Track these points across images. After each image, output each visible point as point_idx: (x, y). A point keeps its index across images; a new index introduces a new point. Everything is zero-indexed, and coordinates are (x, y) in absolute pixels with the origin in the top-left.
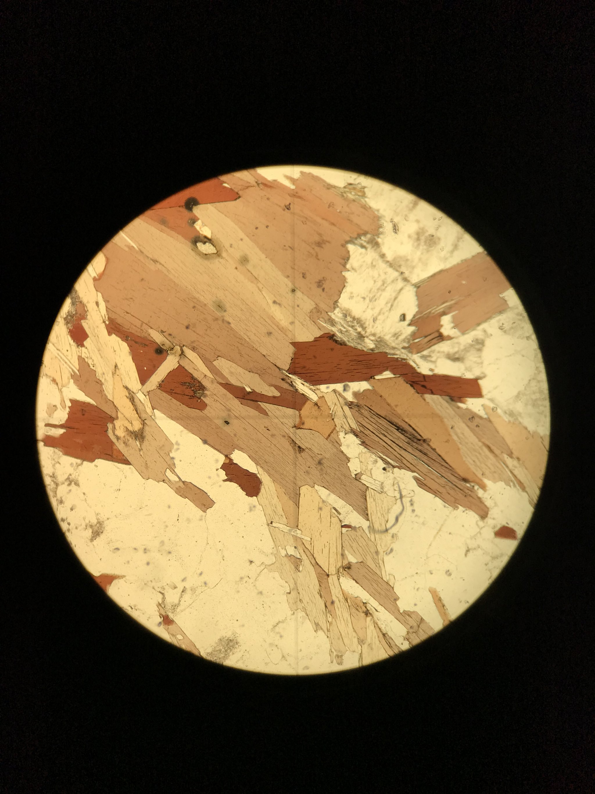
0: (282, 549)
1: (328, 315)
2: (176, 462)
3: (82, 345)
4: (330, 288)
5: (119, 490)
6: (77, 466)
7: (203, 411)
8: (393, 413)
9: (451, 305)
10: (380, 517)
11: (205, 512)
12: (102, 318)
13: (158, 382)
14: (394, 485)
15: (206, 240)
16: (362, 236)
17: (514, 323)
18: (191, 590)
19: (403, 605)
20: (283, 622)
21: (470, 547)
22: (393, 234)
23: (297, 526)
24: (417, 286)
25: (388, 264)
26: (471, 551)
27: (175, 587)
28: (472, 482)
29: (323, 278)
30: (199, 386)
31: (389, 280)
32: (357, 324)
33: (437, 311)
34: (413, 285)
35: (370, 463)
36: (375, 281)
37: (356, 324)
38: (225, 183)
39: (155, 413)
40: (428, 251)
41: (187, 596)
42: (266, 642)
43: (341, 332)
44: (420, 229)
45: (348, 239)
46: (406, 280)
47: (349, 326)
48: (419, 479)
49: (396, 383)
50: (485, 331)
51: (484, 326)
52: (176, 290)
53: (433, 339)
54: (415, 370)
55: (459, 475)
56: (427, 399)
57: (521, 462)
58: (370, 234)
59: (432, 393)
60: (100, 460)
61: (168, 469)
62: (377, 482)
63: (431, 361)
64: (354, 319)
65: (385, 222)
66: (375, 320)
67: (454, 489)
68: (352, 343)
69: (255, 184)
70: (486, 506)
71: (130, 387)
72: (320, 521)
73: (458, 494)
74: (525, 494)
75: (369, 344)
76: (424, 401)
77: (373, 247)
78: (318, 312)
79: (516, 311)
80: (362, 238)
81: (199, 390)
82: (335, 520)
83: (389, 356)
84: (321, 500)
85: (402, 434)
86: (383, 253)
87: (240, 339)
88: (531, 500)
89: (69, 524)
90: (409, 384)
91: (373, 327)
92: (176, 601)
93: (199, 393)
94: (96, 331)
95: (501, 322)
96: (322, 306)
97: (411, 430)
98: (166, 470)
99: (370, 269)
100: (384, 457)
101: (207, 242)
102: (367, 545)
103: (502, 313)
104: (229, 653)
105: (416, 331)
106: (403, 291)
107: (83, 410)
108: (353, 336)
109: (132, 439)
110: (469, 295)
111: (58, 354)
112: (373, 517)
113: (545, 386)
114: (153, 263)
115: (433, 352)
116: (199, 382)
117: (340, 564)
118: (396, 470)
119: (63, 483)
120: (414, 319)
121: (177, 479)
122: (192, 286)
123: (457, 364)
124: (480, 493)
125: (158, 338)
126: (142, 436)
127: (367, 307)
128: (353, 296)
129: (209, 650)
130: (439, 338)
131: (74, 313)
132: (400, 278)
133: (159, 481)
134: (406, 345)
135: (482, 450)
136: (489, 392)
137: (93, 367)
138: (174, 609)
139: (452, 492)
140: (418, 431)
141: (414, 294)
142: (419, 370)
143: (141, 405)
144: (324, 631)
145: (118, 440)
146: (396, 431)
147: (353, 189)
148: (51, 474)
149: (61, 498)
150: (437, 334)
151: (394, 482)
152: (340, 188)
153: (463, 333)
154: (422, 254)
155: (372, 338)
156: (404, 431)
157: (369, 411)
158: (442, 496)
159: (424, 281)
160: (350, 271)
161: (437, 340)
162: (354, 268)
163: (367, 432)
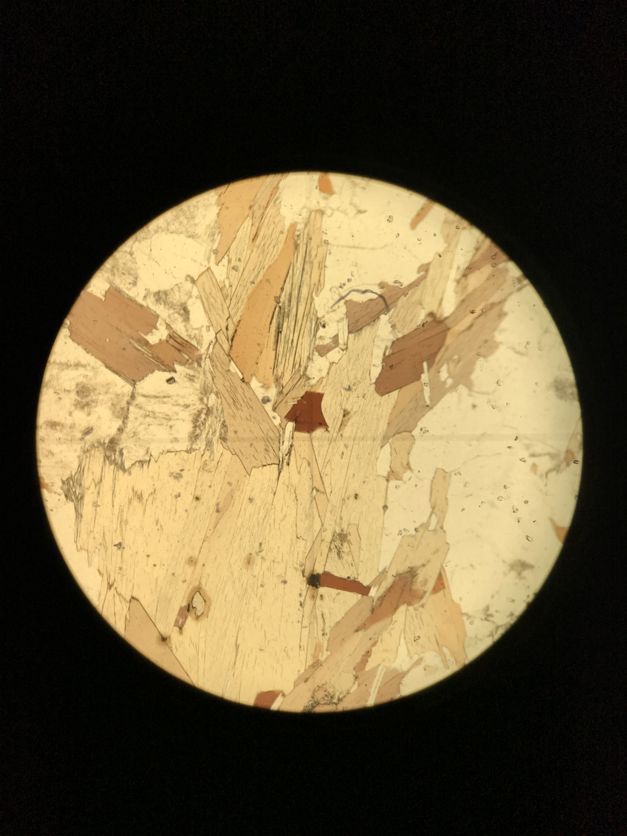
2: (417, 525)
4: (177, 464)
5: (471, 565)
8: (267, 344)
9: (136, 342)
10: (370, 308)
11: (450, 474)
12: (318, 668)
14: (334, 311)
15: (191, 608)
16: (111, 460)
17: (123, 274)
18: (529, 449)
19: (440, 245)
20: (513, 349)
21: (354, 211)
22: (94, 431)
24: (134, 383)
25: (126, 421)
26: (359, 209)
28: (294, 239)
29: (170, 476)
30: (336, 541)
31: (142, 412)
32: (198, 421)
33: (148, 352)
35: (325, 342)
36: (149, 425)
37: (200, 422)
39: (382, 570)
40: (95, 389)
41: (538, 449)
42: (541, 355)
43: (214, 433)
44: (77, 408)
45: (121, 472)
46: (133, 397)
47: (205, 427)
48: (317, 290)
49: (237, 356)
50: (145, 297)
51: (140, 300)
52: (254, 612)
53: (178, 343)
54: (215, 343)
55: (294, 255)
57: (252, 203)
60: (454, 599)
61: (429, 529)
62: (340, 328)
63: (200, 333)
64: (195, 427)
66: (187, 406)
67: (310, 253)
68: (220, 417)
69: (113, 588)
70: (310, 216)
71: (370, 608)
72: (402, 362)
73: (313, 246)
74: (281, 185)
75: (212, 400)
76: (241, 322)
77: (117, 444)
78: (206, 464)
79: (111, 278)
80: (113, 458)
82: (395, 349)
83: (215, 375)
84: (383, 370)
85: (283, 326)
86: (118, 431)
87: (270, 526)
88: (283, 178)
89: (528, 596)
90: (232, 343)
91: (194, 405)
92: (546, 457)
95: (129, 286)
96: (198, 464)
97: (274, 320)
98: (431, 530)
99: (138, 436)
100: (313, 332)
101: (192, 606)
102: (402, 307)
103: (120, 289)
105: (178, 362)
106: (146, 394)
107: (415, 641)
108: (212, 419)
109: (417, 579)
110: (117, 328)
111: (374, 692)
112: (374, 314)
113: (168, 215)
114: (240, 647)
115: (189, 336)
116: (331, 543)
117: (433, 323)
118: (319, 315)
119: (493, 622)
120: (167, 370)
121: (434, 517)
122: (243, 599)
123: (190, 308)
124: (300, 227)
125: (310, 605)
126: (410, 571)
127: (177, 421)
128: (174, 438)
130: (173, 337)
132: (134, 403)
133: (444, 531)
134: (196, 365)
135: (259, 245)
136: (201, 264)
137: (368, 652)
138: (556, 456)
139: (314, 253)
140: (272, 312)
141: (142, 381)
142: (214, 341)
143: (381, 587)
144: (502, 307)
145: (426, 592)
146: (282, 333)
147: (70, 493)
149: (508, 616)
150: (171, 341)
151: (332, 312)
153: (158, 316)
154: (100, 394)
155: (205, 400)
156: (279, 325)
157: (277, 367)
158: (321, 261)
159: (126, 379)
160: (151, 453)
161: (176, 338)
162: (146, 452)
163: (297, 359)
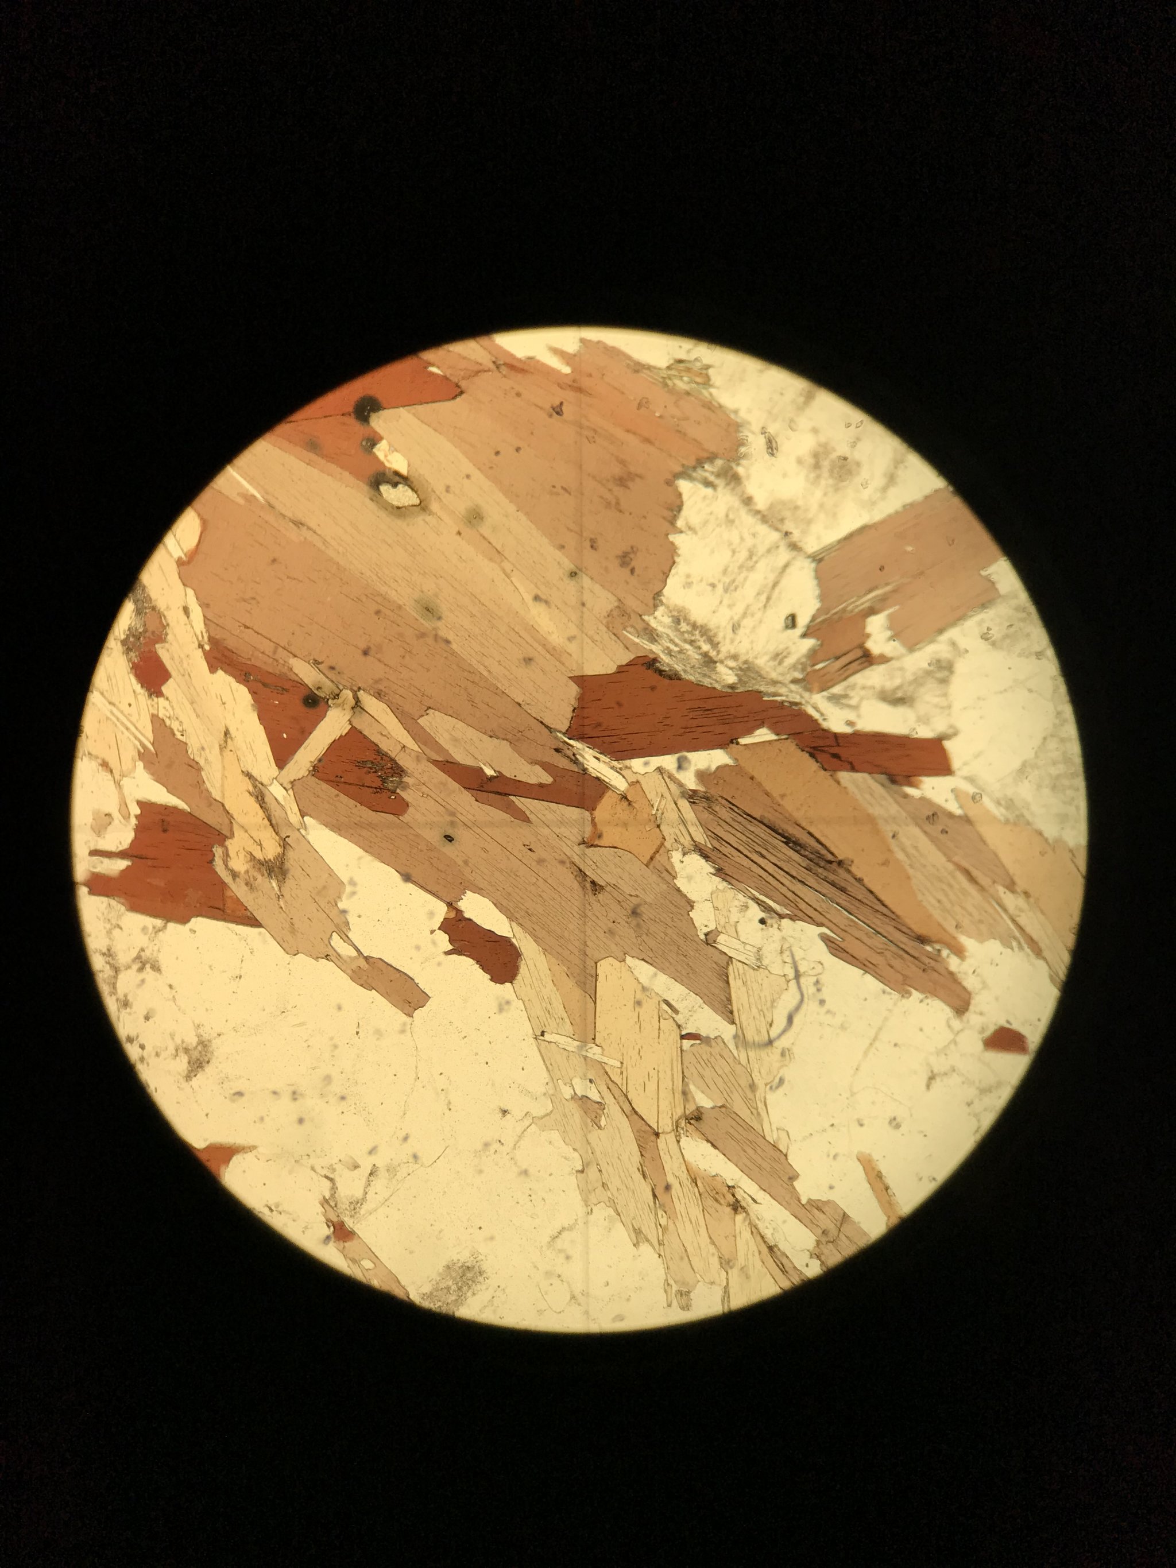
0: (565, 1084)
1: (643, 620)
2: (352, 918)
3: (159, 694)
4: (646, 567)
5: (240, 977)
6: (156, 933)
7: (401, 818)
8: (776, 811)
9: (885, 594)
10: (757, 1016)
11: (410, 1015)
12: (197, 639)
13: (311, 762)
14: (782, 952)
15: (397, 479)
16: (705, 463)
17: (1011, 626)
18: (388, 1170)
19: (807, 1189)
20: (570, 1228)
21: (936, 1071)
22: (767, 456)
23: (594, 1039)
24: (817, 559)
25: (759, 517)
26: (938, 1079)
27: (356, 1167)
28: (937, 942)
29: (632, 548)
30: (392, 768)
31: (761, 549)
32: (702, 636)
33: (857, 606)
34: (809, 557)
35: (734, 910)
36: (734, 552)
37: (698, 637)
38: (433, 365)
39: (306, 822)
40: (837, 490)
41: (379, 1184)
42: (538, 1269)
43: (670, 653)
44: (820, 445)
45: (678, 469)
46: (794, 547)
47: (685, 641)
48: (832, 940)
49: (780, 750)
50: (953, 644)
51: (953, 633)
52: (341, 579)
53: (850, 663)
54: (819, 724)
55: (910, 928)
56: (842, 781)
57: (1032, 900)
58: (721, 458)
59: (853, 769)
60: (200, 919)
61: (334, 933)
62: (748, 947)
63: (849, 706)
64: (694, 626)
65: (749, 434)
66: (735, 628)
67: (901, 957)
68: (691, 674)
69: (492, 366)
70: (964, 988)
71: (255, 773)
72: (638, 1026)
73: (908, 966)
74: (1041, 963)
75: (726, 676)
76: (836, 785)
77: (727, 484)
78: (623, 615)
79: (1014, 602)
80: (707, 466)
81: (392, 776)
82: (667, 1025)
83: (765, 699)
84: (640, 986)
85: (796, 851)
86: (749, 496)
87: (470, 672)
88: (1054, 976)
89: (142, 1047)
90: (807, 752)
91: (732, 641)
92: (359, 1194)
93: (392, 782)
94: (185, 665)
95: (986, 625)
96: (632, 603)
97: (812, 842)
98: (331, 935)
99: (724, 527)
100: (762, 898)
101: (400, 483)
102: (733, 1072)
103: (986, 608)
104: (465, 1294)
105: (817, 648)
106: (788, 571)
107: (163, 821)
108: (694, 660)
109: (263, 875)
110: (922, 573)
111: (112, 712)
112: (743, 1018)
113: (1075, 749)
114: (295, 528)
115: (853, 687)
116: (392, 760)
117: (679, 1111)
118: (785, 922)
119: (128, 967)
120: (812, 624)
121: (354, 953)
122: (372, 571)
123: (901, 711)
124: (954, 963)
125: (308, 675)
126: (281, 868)
127: (719, 601)
128: (692, 582)
129: (427, 1289)
130: (864, 659)
131: (141, 630)
132: (783, 546)
133: (318, 958)
134: (798, 675)
135: (954, 877)
136: (965, 764)
137: (182, 735)
138: (354, 1209)
139: (897, 963)
140: (828, 845)
141: (813, 574)
142: (825, 725)
143: (278, 807)
144: (652, 1245)
145: (234, 879)
146: (785, 846)
147: (685, 371)
148: (105, 950)
149: (126, 996)
150: (859, 653)
151: (782, 947)
152: (660, 369)
153: (911, 648)
154: (825, 494)
155: (732, 663)
156: (800, 845)
157: (730, 808)
158: (878, 971)
159: (829, 549)
160: (685, 532)
161: (860, 664)
162: (692, 526)
163: (727, 850)
